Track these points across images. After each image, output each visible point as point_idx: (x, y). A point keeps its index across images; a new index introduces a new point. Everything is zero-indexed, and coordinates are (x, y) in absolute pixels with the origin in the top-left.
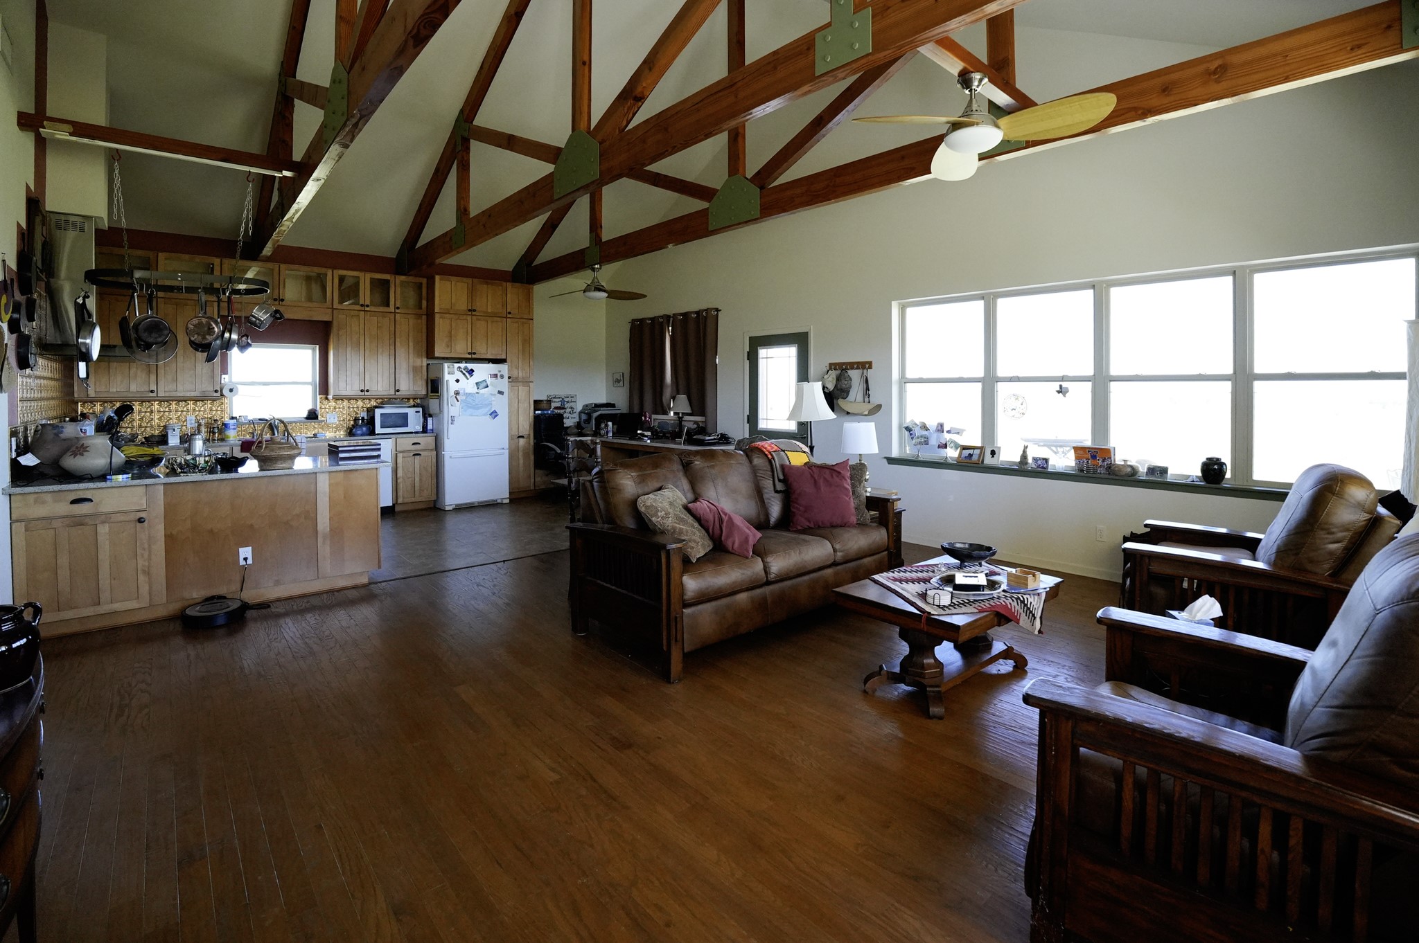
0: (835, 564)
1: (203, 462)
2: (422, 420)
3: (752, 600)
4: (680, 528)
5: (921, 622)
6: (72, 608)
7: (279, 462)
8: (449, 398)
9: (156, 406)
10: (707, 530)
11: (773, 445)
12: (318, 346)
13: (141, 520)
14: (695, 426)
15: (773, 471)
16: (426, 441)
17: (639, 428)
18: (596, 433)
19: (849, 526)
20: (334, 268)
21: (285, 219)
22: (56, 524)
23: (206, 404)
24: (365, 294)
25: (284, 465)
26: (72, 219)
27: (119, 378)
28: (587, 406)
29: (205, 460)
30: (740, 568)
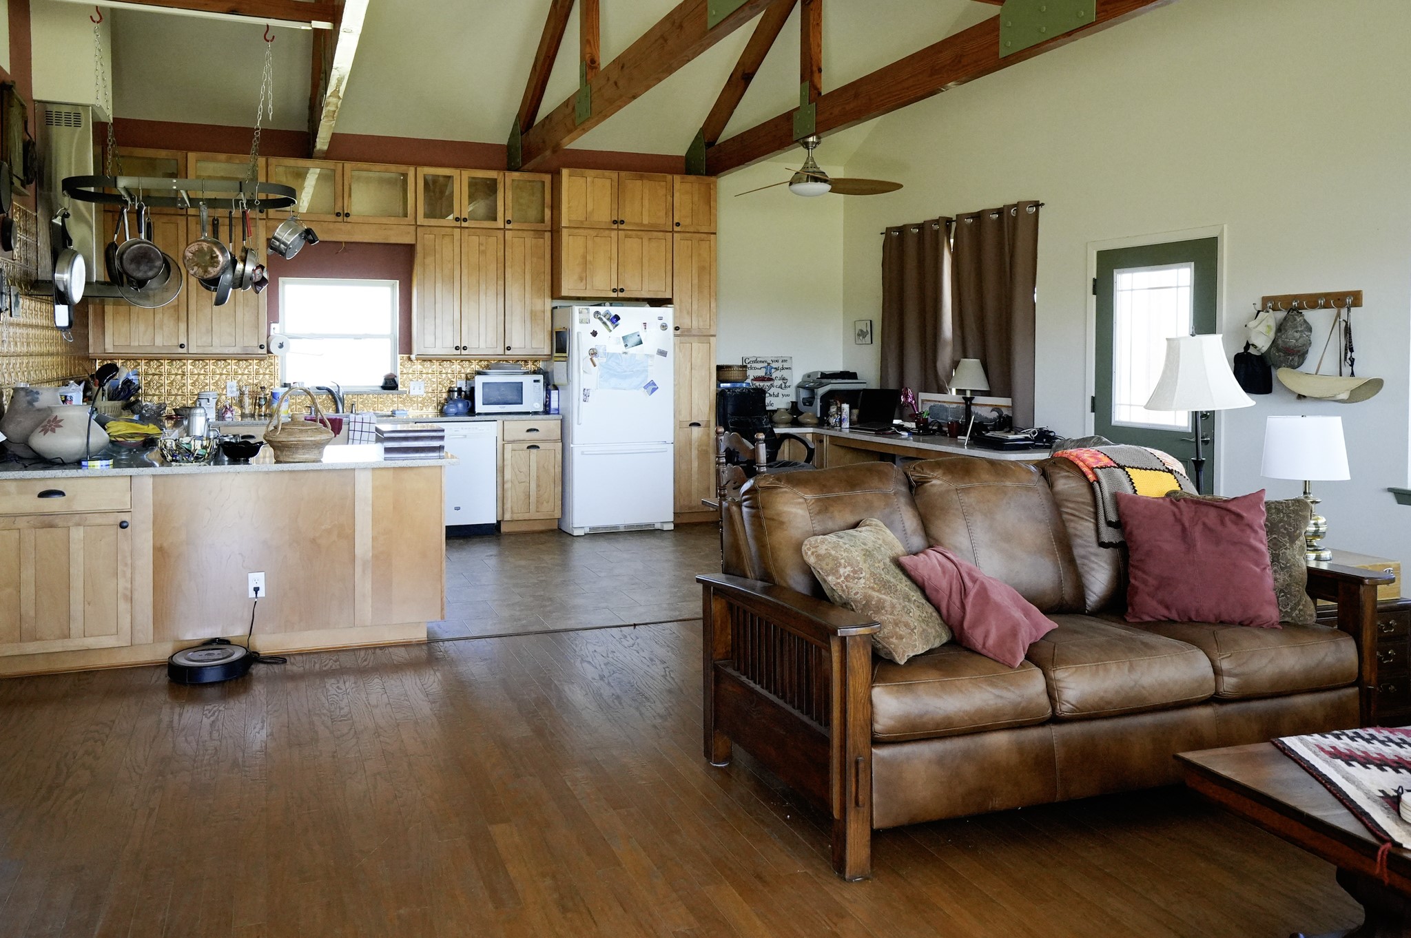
0: (1216, 699)
1: (199, 447)
2: (542, 394)
3: (1021, 749)
4: (879, 600)
5: (1375, 860)
6: (36, 640)
7: (300, 451)
8: (581, 360)
9: (189, 366)
10: (938, 609)
11: (1101, 456)
12: (398, 281)
13: (123, 525)
14: (995, 414)
15: (1096, 506)
16: (548, 426)
17: (897, 413)
18: (822, 422)
19: (1260, 626)
20: (417, 164)
21: (329, 93)
22: (22, 523)
23: (250, 365)
24: (462, 204)
25: (307, 456)
26: (65, 109)
27: (142, 328)
28: (809, 376)
29: (202, 445)
30: (992, 684)
